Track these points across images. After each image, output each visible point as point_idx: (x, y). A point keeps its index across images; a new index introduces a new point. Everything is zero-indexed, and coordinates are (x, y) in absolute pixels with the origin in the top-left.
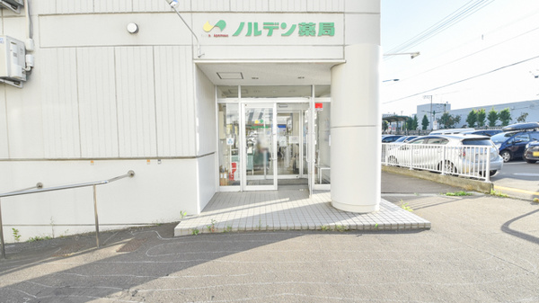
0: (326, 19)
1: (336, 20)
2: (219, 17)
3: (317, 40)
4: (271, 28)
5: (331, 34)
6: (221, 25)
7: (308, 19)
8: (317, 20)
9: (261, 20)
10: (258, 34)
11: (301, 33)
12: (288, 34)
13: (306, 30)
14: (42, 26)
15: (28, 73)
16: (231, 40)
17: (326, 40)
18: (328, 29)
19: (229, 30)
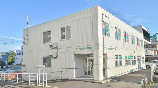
0: (90, 46)
1: (92, 46)
2: (77, 47)
3: (89, 50)
4: (83, 48)
5: (91, 49)
6: (77, 49)
7: (88, 47)
8: (89, 47)
9: (82, 47)
10: (81, 49)
11: (87, 49)
12: (85, 49)
13: (88, 48)
14: (59, 50)
15: (57, 56)
16: (78, 50)
17: (90, 50)
18: (91, 48)
19: (78, 49)
